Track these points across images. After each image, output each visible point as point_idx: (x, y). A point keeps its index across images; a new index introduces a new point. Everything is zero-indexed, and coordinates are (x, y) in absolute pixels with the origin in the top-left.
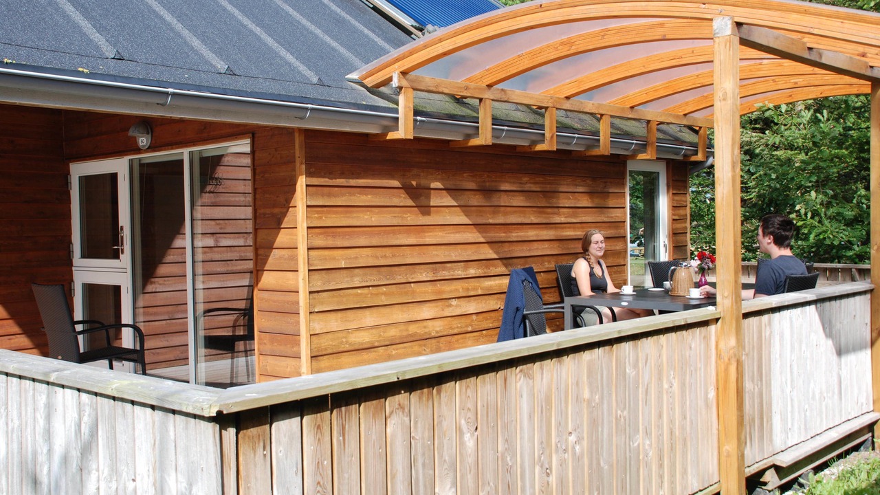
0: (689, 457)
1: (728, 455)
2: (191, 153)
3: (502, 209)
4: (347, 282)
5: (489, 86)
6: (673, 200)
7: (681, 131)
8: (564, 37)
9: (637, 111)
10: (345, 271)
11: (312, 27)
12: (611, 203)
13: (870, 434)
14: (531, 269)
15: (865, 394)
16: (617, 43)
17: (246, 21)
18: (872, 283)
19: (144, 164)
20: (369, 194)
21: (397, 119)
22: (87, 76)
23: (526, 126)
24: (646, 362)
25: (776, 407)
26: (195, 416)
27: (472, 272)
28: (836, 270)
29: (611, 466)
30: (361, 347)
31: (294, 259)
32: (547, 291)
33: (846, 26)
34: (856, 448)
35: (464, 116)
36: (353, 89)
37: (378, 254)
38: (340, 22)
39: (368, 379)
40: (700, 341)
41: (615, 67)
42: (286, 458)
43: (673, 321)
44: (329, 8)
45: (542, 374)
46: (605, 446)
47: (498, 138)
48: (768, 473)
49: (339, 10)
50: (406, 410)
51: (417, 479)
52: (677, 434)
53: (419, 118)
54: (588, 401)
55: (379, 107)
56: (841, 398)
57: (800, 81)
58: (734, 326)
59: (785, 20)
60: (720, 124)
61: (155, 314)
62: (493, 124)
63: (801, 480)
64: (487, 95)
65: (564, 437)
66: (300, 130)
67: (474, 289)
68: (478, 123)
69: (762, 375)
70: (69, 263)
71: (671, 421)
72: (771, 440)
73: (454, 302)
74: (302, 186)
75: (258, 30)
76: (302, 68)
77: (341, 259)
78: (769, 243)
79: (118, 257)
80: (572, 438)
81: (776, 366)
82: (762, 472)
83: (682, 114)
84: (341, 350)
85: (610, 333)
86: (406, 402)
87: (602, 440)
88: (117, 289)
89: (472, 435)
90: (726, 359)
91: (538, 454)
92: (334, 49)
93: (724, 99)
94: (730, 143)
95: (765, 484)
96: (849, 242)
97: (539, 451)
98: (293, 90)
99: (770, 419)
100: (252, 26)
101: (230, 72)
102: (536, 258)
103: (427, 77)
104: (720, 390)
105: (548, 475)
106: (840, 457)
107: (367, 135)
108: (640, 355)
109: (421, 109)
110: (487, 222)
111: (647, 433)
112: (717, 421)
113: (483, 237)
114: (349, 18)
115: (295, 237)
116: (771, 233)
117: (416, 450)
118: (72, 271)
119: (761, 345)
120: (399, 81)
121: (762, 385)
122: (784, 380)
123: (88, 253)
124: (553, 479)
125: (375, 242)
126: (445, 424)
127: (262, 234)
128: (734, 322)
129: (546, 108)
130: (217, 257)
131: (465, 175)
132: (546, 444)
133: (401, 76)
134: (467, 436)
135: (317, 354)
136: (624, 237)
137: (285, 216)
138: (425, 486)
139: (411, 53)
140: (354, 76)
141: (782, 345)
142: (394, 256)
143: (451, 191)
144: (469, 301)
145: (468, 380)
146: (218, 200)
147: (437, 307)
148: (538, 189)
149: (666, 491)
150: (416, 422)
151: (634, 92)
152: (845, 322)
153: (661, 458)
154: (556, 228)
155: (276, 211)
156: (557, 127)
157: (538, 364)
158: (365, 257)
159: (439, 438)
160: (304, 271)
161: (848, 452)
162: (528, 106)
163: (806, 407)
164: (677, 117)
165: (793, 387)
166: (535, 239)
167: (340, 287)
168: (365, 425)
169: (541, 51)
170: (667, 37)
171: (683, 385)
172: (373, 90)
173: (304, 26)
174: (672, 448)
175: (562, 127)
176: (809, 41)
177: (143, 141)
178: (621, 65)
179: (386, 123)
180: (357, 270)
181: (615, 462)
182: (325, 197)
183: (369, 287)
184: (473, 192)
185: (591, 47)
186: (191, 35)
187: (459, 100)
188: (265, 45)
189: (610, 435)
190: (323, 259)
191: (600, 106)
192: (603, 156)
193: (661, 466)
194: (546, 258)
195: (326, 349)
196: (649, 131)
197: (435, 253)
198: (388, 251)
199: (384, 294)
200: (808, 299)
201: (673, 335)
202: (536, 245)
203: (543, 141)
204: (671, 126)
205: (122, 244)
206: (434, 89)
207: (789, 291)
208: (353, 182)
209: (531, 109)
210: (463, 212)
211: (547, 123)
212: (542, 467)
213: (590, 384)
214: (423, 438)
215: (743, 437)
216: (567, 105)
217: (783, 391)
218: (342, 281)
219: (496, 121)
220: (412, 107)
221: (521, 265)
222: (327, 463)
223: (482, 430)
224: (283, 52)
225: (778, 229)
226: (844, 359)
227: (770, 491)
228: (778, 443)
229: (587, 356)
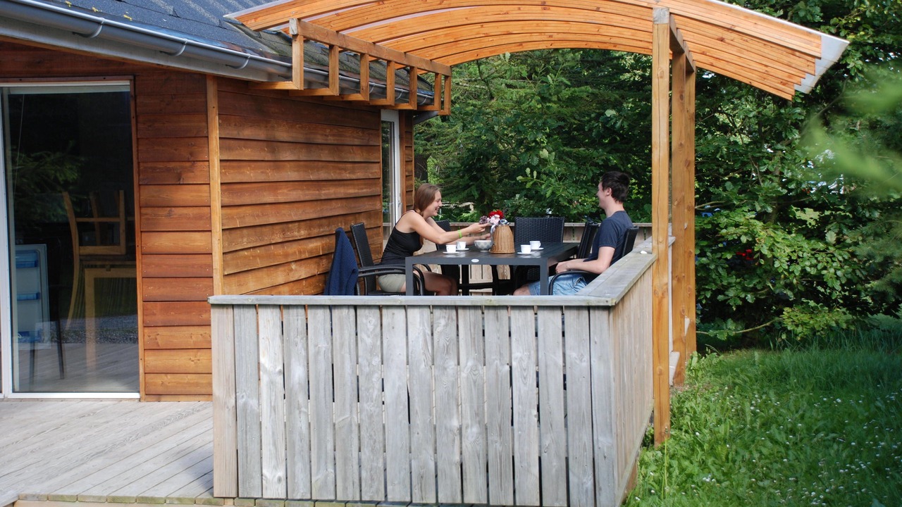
1: (661, 374)
6: (405, 154)
10: (239, 231)
20: (249, 147)
21: (291, 68)
27: (302, 233)
31: (203, 218)
37: (255, 213)
64: (337, 41)
66: (215, 77)
67: (304, 252)
68: (328, 72)
73: (293, 266)
74: (216, 138)
77: (237, 218)
78: (607, 196)
90: (660, 294)
102: (334, 219)
116: (609, 187)
120: (297, 28)
125: (252, 200)
127: (148, 190)
131: (297, 126)
133: (298, 22)
136: (380, 196)
140: (231, 16)
143: (291, 143)
144: (301, 266)
147: (284, 271)
148: (335, 142)
154: (344, 185)
155: (174, 165)
160: (219, 230)
166: (334, 197)
180: (245, 231)
183: (250, 248)
184: (301, 146)
190: (229, 218)
194: (339, 219)
197: (283, 212)
198: (259, 210)
202: (334, 204)
203: (357, 91)
208: (241, 134)
210: (297, 167)
218: (237, 242)
220: (303, 56)
221: (327, 226)
225: (616, 181)
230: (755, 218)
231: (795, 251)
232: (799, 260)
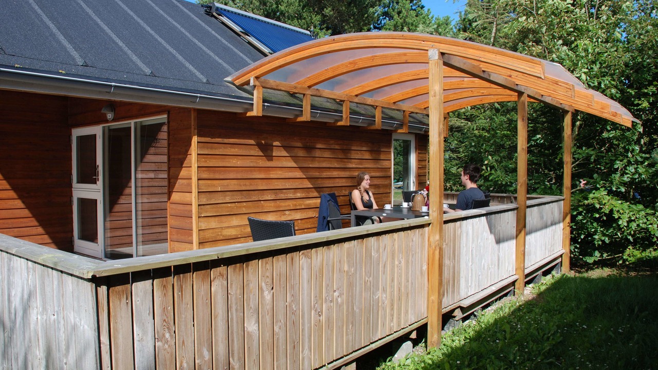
0: (410, 304)
1: (433, 302)
2: (136, 123)
3: (317, 159)
4: (222, 199)
5: (310, 87)
6: (419, 156)
7: (423, 118)
8: (351, 60)
9: (397, 105)
10: (221, 193)
11: (208, 52)
12: (382, 157)
13: (513, 287)
14: (334, 194)
15: (511, 266)
16: (381, 64)
17: (168, 47)
18: (517, 204)
19: (111, 129)
20: (236, 148)
21: (253, 104)
22: (64, 75)
23: (332, 111)
24: (385, 249)
25: (462, 274)
26: (82, 278)
27: (299, 195)
28: (504, 197)
29: (361, 310)
30: (230, 238)
31: (190, 185)
32: (344, 207)
33: (498, 57)
34: (506, 295)
35: (294, 104)
36: (228, 86)
37: (241, 184)
38: (226, 49)
39: (198, 257)
40: (419, 237)
41: (383, 79)
42: (142, 305)
43: (402, 225)
44: (221, 42)
45: (317, 255)
46: (357, 299)
47: (315, 117)
48: (456, 311)
49: (226, 43)
50: (225, 277)
51: (232, 319)
52: (403, 290)
53: (266, 104)
54: (347, 271)
55: (242, 97)
56: (499, 268)
57: (485, 92)
58: (438, 228)
59: (467, 52)
60: (432, 110)
61: (120, 216)
62: (311, 109)
63: (475, 313)
64: (309, 92)
65: (331, 293)
66: (195, 109)
67: (300, 205)
68: (302, 108)
69: (455, 256)
70: (70, 186)
71: (400, 283)
72: (459, 293)
73: (287, 213)
74: (195, 142)
75: (174, 52)
76: (198, 74)
77: (218, 186)
78: (467, 179)
79: (96, 183)
80: (336, 294)
81: (463, 251)
82: (453, 310)
83: (423, 108)
84: (218, 239)
85: (362, 232)
86: (225, 272)
87: (355, 295)
88: (95, 202)
89: (269, 292)
90: (434, 247)
91: (314, 304)
92: (220, 64)
93: (435, 96)
94: (438, 121)
95: (455, 317)
96: (510, 182)
97: (314, 301)
98: (190, 86)
99: (459, 281)
100: (171, 50)
101: (152, 75)
102: (337, 188)
103: (272, 80)
104: (430, 265)
105: (320, 316)
106: (496, 300)
107: (235, 113)
108: (381, 245)
109: (268, 99)
110: (308, 166)
111: (384, 290)
112: (427, 283)
113: (305, 175)
114: (232, 47)
115: (190, 173)
116: (468, 174)
117: (231, 301)
118: (72, 190)
119: (455, 239)
120: (254, 82)
121: (455, 261)
122: (468, 258)
123: (81, 181)
124: (323, 318)
125: (239, 176)
126: (251, 286)
127: (172, 170)
128: (438, 226)
129: (344, 101)
130: (156, 184)
131: (295, 138)
132: (319, 297)
133: (255, 79)
134: (266, 293)
135: (203, 241)
136: (390, 177)
137: (185, 159)
138: (237, 322)
139: (261, 66)
140: (229, 79)
141: (467, 239)
142: (251, 185)
143: (285, 147)
144: (297, 212)
145: (267, 259)
146: (157, 151)
147: (277, 215)
148: (339, 148)
149: (395, 323)
150: (231, 284)
151: (396, 94)
152: (503, 226)
153: (392, 305)
154: (350, 171)
155: (181, 157)
156: (350, 112)
157: (314, 250)
158: (233, 185)
159: (247, 294)
160: (195, 192)
161: (500, 298)
162: (334, 100)
163: (480, 273)
164: (421, 109)
165: (472, 263)
166: (337, 176)
167: (218, 202)
168: (197, 285)
169: (338, 67)
170: (408, 61)
171: (407, 262)
172: (240, 87)
173: (203, 51)
174: (399, 299)
175: (353, 112)
176: (483, 67)
177: (110, 116)
178: (387, 78)
179: (246, 106)
180: (228, 193)
181: (363, 308)
182: (209, 149)
183: (235, 202)
184: (300, 149)
185: (366, 66)
186: (132, 53)
187: (293, 95)
188: (178, 60)
189: (361, 292)
190: (206, 186)
191: (375, 101)
192: (377, 130)
193: (392, 309)
194: (344, 188)
195: (208, 239)
196: (404, 116)
197: (276, 183)
198: (247, 182)
199: (244, 207)
200: (483, 213)
201: (402, 233)
202: (337, 180)
203: (341, 120)
204: (418, 114)
205: (98, 176)
206: (276, 87)
207: (473, 209)
208: (226, 141)
209: (336, 102)
210: (293, 160)
211: (344, 110)
212: (316, 311)
213: (348, 262)
214: (236, 294)
215: (441, 292)
216: (356, 100)
217: (467, 265)
218: (219, 199)
219: (313, 107)
220: (262, 97)
221: (328, 192)
222: (170, 308)
223: (276, 290)
224: (187, 64)
225: (472, 171)
226: (502, 245)
227: (457, 321)
228: (463, 294)
229: (346, 245)
230: (606, 195)
231: (634, 214)
232: (636, 220)
